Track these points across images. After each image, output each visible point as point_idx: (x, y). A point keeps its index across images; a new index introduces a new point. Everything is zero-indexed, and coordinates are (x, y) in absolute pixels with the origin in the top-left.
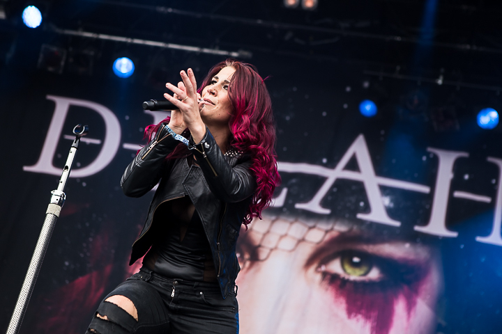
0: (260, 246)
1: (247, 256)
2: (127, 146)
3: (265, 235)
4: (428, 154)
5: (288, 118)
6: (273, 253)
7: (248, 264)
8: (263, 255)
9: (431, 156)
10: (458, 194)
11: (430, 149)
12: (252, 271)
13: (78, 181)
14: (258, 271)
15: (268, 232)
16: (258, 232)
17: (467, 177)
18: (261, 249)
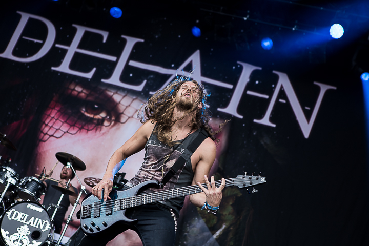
0: (122, 113)
1: (113, 118)
2: (57, 45)
3: (127, 107)
4: (236, 65)
5: (157, 37)
6: (130, 119)
7: (113, 123)
8: (123, 119)
9: (239, 66)
10: (249, 92)
11: (238, 62)
12: (115, 128)
13: (25, 64)
14: (118, 129)
15: (129, 105)
16: (123, 105)
17: (257, 82)
18: (123, 115)
